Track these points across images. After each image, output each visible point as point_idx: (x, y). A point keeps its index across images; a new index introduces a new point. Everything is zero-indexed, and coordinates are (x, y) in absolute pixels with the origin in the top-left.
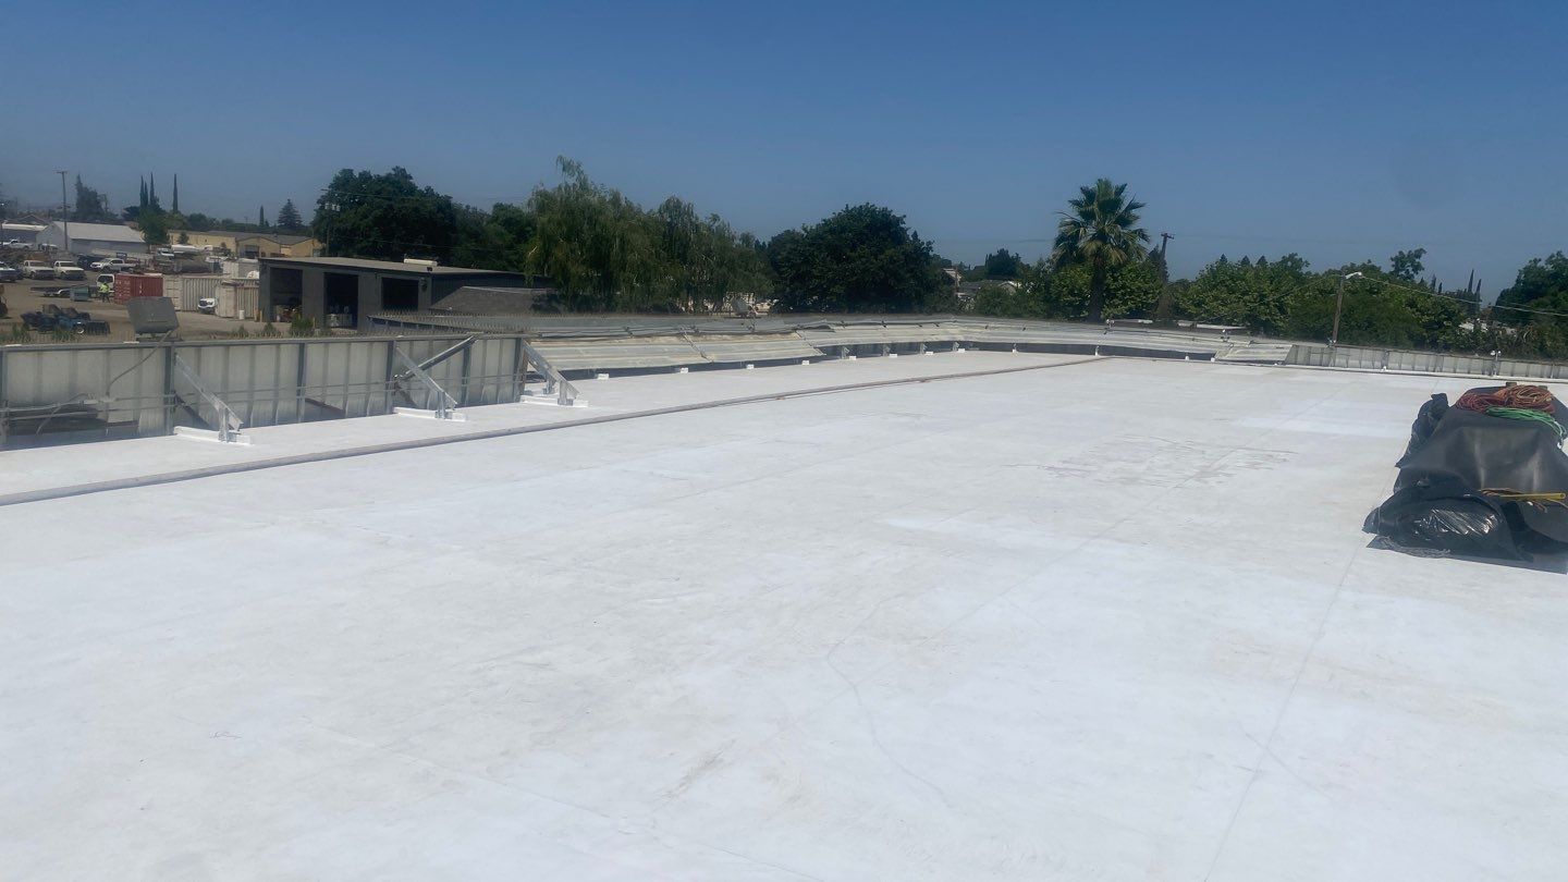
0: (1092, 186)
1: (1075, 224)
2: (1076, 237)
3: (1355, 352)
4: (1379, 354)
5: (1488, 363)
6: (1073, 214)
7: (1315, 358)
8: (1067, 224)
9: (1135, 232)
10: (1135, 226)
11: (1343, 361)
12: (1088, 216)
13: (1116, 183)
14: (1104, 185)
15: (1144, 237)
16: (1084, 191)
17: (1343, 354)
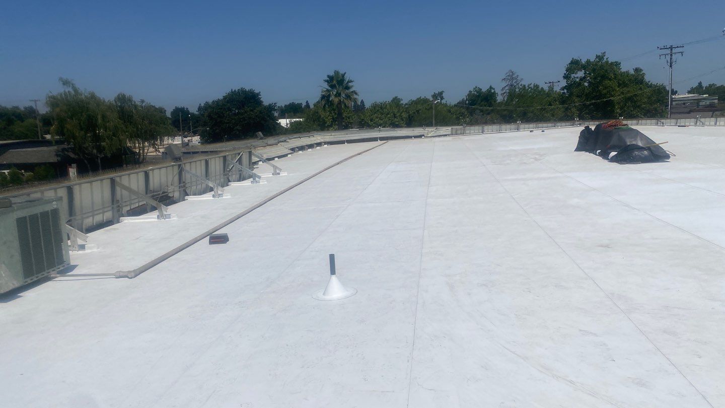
0: (332, 74)
1: (328, 90)
2: (329, 96)
3: (472, 128)
4: (480, 128)
5: (516, 126)
6: (326, 86)
7: (459, 132)
8: (325, 92)
9: (352, 92)
10: (351, 90)
11: (469, 132)
12: (333, 87)
13: (342, 72)
14: (337, 73)
15: (356, 94)
16: (328, 76)
17: (469, 129)
